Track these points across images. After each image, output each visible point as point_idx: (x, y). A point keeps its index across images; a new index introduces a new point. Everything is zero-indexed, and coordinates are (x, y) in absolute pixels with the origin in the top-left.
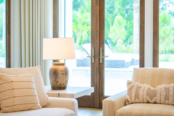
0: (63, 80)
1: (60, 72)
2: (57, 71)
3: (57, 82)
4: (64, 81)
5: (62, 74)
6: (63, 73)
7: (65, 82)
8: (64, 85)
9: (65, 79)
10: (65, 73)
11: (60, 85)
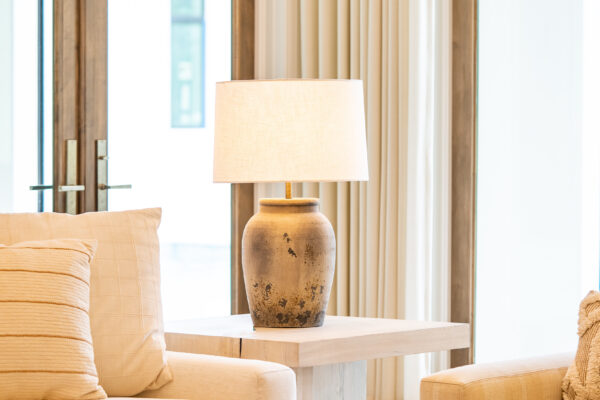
0: (297, 281)
1: (278, 243)
2: (267, 239)
3: (269, 287)
4: (302, 286)
5: (291, 251)
6: (292, 245)
7: (305, 293)
8: (302, 304)
9: (303, 275)
10: (303, 248)
11: (284, 303)
